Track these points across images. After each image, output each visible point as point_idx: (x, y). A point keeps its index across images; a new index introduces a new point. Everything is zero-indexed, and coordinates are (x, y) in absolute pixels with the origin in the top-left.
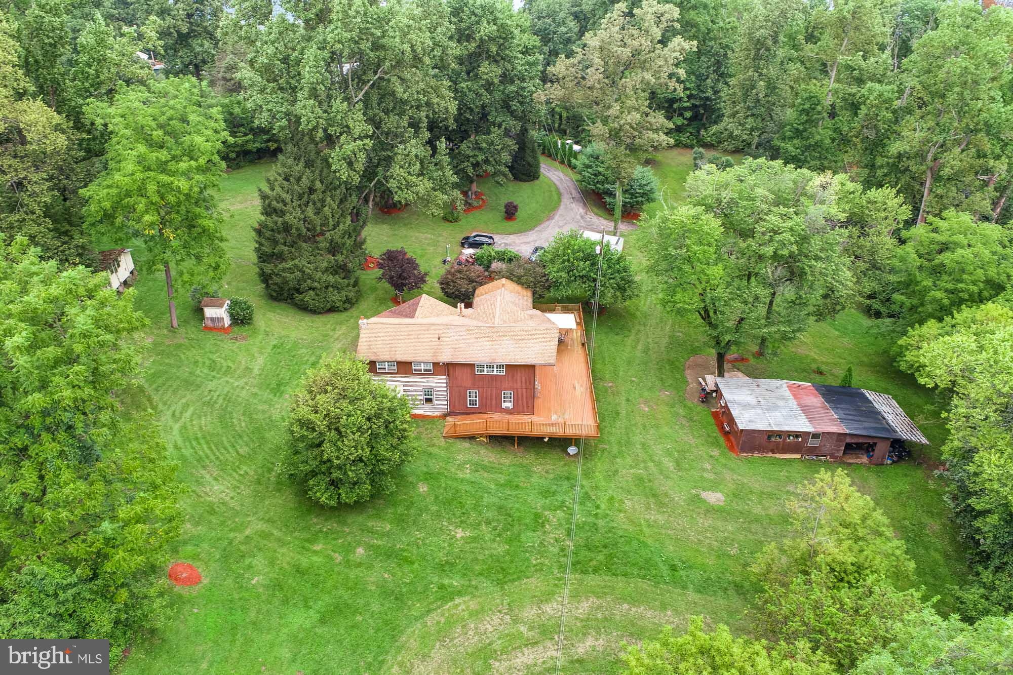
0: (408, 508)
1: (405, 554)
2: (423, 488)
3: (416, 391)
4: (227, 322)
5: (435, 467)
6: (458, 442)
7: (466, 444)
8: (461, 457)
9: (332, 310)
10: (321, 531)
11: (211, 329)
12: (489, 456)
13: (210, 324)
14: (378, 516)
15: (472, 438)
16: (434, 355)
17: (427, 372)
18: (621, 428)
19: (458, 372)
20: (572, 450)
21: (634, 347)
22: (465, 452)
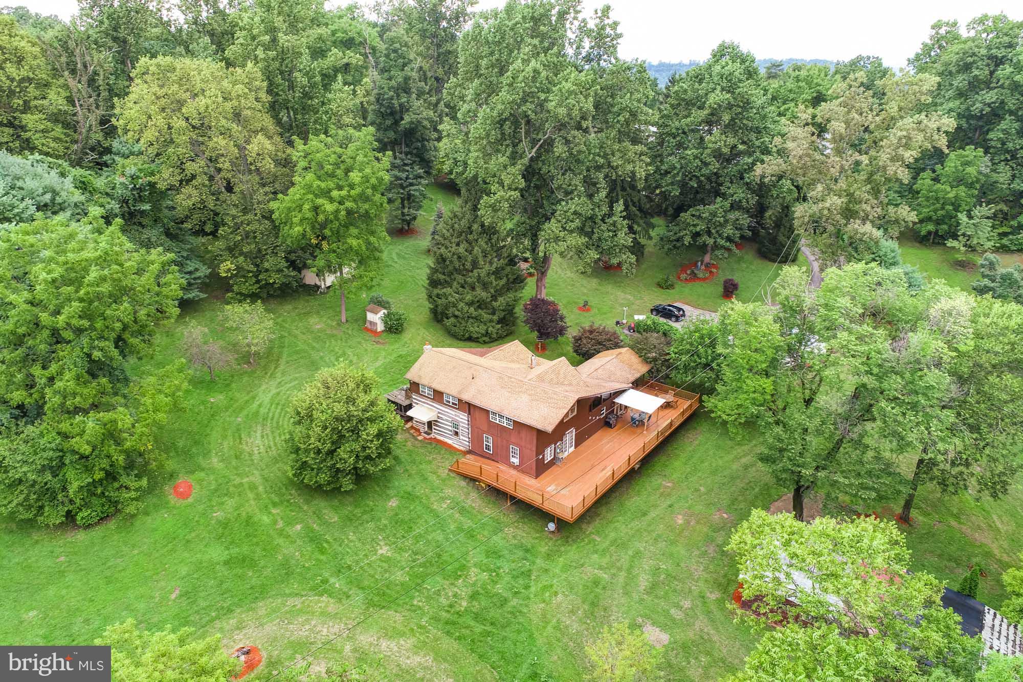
0: (365, 512)
1: (325, 545)
2: (393, 503)
3: (447, 420)
4: (380, 327)
5: (420, 491)
6: (458, 478)
7: (463, 483)
8: (448, 492)
9: (470, 339)
10: (288, 501)
11: (367, 329)
12: (474, 500)
13: (368, 325)
14: (335, 509)
15: (473, 480)
16: (460, 392)
17: (453, 406)
18: (631, 529)
19: (477, 414)
20: (552, 526)
21: (737, 458)
22: (457, 490)
